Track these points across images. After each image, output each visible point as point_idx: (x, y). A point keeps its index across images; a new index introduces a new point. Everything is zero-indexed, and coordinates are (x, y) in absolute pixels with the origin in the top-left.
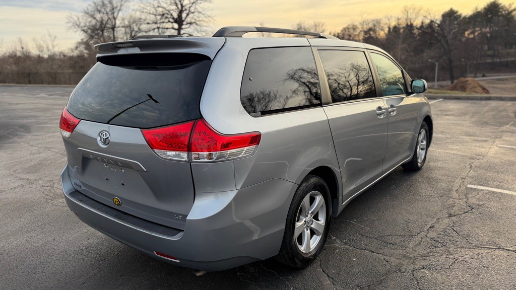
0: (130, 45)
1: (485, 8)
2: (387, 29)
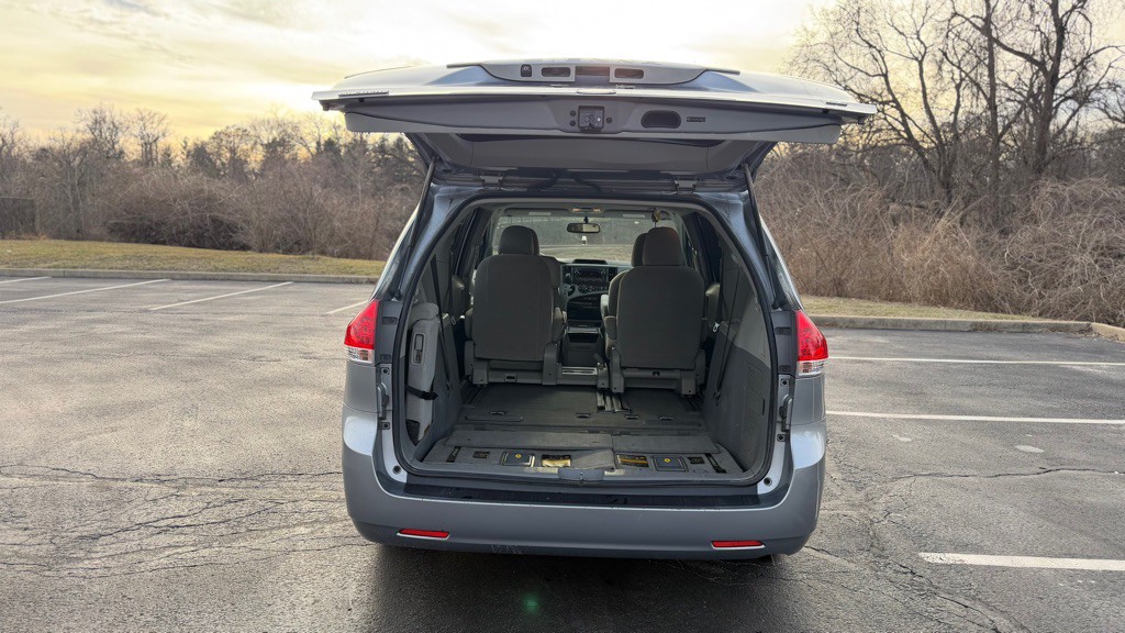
2: (314, 145)
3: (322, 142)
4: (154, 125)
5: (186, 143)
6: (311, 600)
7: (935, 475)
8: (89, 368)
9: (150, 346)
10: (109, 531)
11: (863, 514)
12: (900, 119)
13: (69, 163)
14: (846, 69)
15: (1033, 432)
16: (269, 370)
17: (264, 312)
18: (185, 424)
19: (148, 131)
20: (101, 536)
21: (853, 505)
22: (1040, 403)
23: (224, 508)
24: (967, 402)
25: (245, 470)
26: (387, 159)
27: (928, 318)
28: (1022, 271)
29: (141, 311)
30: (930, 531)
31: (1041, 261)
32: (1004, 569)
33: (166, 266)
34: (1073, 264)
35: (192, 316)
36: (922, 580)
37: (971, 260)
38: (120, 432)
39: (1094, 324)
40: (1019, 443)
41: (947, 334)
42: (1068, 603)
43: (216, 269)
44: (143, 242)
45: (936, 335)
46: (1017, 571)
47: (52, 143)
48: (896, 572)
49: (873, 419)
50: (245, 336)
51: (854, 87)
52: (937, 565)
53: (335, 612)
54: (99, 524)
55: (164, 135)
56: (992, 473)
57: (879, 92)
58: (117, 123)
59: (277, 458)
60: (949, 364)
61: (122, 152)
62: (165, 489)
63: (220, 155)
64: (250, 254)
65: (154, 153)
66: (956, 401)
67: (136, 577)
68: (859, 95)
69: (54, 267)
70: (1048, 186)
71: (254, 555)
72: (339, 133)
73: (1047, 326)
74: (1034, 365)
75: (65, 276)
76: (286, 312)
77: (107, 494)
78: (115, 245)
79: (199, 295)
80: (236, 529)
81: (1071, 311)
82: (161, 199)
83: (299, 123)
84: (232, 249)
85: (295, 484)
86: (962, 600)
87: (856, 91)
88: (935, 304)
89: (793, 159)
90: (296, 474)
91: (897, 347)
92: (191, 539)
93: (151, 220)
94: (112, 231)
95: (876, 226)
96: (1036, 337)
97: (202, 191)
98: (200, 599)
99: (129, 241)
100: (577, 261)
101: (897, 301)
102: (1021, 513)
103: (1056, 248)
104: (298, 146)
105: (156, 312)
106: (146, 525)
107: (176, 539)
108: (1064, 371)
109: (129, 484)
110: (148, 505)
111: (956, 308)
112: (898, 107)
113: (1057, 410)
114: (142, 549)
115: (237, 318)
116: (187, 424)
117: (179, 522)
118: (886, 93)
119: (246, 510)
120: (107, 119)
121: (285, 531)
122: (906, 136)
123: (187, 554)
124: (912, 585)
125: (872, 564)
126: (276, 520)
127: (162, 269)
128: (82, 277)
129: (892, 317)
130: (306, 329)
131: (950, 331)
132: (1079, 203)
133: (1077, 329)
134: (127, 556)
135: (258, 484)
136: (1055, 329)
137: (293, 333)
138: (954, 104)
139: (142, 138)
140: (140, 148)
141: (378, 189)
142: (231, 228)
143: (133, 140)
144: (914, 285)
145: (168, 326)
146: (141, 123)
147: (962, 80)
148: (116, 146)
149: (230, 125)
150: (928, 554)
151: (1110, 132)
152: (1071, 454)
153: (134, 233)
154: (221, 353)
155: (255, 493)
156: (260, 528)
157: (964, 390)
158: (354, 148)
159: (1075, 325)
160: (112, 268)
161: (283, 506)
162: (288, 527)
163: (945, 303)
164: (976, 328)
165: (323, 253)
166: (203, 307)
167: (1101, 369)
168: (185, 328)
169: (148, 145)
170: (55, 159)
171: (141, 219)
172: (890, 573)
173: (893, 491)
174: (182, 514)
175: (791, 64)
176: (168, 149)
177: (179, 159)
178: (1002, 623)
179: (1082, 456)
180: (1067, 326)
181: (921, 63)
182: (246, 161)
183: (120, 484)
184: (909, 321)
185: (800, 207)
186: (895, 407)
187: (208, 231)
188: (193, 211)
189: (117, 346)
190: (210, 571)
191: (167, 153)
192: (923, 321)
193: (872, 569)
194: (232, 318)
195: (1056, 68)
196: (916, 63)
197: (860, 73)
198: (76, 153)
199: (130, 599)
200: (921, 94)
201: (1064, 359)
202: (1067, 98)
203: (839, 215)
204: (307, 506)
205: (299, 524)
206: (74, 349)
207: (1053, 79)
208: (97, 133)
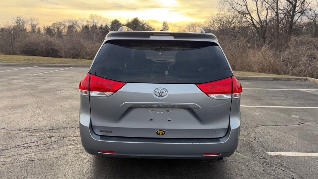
0: (168, 34)
1: (132, 21)
2: (82, 27)
3: (84, 26)
4: (35, 21)
5: (44, 26)
6: (71, 172)
7: (268, 125)
8: (9, 94)
9: (29, 87)
10: (8, 148)
11: (247, 139)
12: (251, 19)
13: (10, 33)
14: (235, 4)
15: (296, 111)
16: (64, 94)
17: (65, 76)
18: (37, 112)
19: (33, 23)
20: (5, 150)
21: (244, 136)
22: (296, 102)
23: (46, 140)
24: (275, 102)
25: (54, 126)
26: (103, 31)
27: (260, 77)
28: (286, 62)
29: (28, 76)
30: (269, 144)
31: (291, 59)
32: (293, 157)
33: (37, 62)
34: (301, 60)
35: (43, 77)
36: (268, 161)
37: (272, 59)
38: (16, 114)
39: (308, 78)
40: (292, 115)
41: (266, 81)
42: (315, 168)
43: (52, 63)
44: (31, 55)
45: (263, 81)
46: (297, 157)
47: (5, 27)
48: (260, 158)
49: (247, 107)
50: (58, 83)
51: (237, 9)
52: (272, 156)
53: (79, 176)
54: (5, 146)
55: (38, 24)
56: (285, 125)
57: (245, 11)
58: (24, 21)
59: (65, 122)
60: (268, 90)
61: (26, 29)
62: (28, 133)
63: (54, 30)
64: (62, 59)
65: (35, 29)
66: (271, 102)
67: (14, 165)
68: (239, 12)
69: (3, 63)
70: (293, 38)
71: (54, 156)
72: (89, 23)
73: (295, 78)
74: (292, 90)
75: (7, 66)
76: (72, 76)
77: (9, 135)
78: (22, 56)
79: (46, 71)
80: (49, 147)
81: (301, 74)
82: (36, 43)
83: (77, 20)
84: (57, 57)
85: (70, 131)
86: (281, 168)
87: (238, 10)
88: (261, 72)
89: (220, 30)
90: (70, 128)
91: (252, 85)
92: (34, 151)
93: (33, 49)
94: (22, 52)
95: (245, 50)
96: (292, 82)
97: (48, 40)
98: (35, 172)
99: (26, 55)
100: (158, 60)
101: (250, 71)
102: (296, 138)
103: (296, 56)
104: (77, 27)
105: (33, 76)
106: (20, 146)
107: (29, 151)
108: (301, 92)
109: (17, 132)
110: (22, 139)
111: (268, 73)
112: (250, 15)
113: (301, 104)
114: (18, 154)
115: (57, 78)
116: (38, 111)
117: (31, 145)
118: (247, 11)
119: (53, 140)
120: (21, 20)
121: (65, 147)
122: (252, 23)
123: (32, 156)
124: (265, 163)
125: (252, 156)
126: (62, 143)
127: (36, 63)
128: (12, 66)
129: (250, 76)
130: (77, 81)
131: (267, 80)
132: (302, 43)
133: (303, 79)
134: (12, 157)
135: (58, 131)
136: (297, 79)
137: (73, 82)
138: (266, 14)
139: (32, 25)
140: (31, 28)
141: (100, 40)
142: (57, 51)
143: (29, 26)
144: (256, 67)
145: (35, 80)
146: (31, 21)
147: (268, 7)
148: (24, 28)
149: (57, 21)
150: (269, 152)
151: (309, 23)
152: (308, 118)
153: (28, 53)
154: (51, 89)
155: (56, 134)
156: (57, 146)
157: (273, 98)
158: (93, 28)
159: (303, 78)
160: (20, 63)
161: (65, 139)
162: (66, 146)
163: (264, 72)
164: (274, 79)
165: (84, 58)
166: (47, 75)
167: (312, 91)
168: (40, 81)
169: (33, 27)
170: (6, 31)
171: (30, 49)
172: (257, 159)
173: (256, 131)
174: (33, 142)
175: (220, 3)
176: (39, 28)
177: (42, 31)
178: (295, 176)
179: (311, 119)
180: (301, 79)
181: (257, 2)
182: (62, 32)
183: (14, 132)
184: (255, 77)
185: (223, 44)
186: (253, 104)
187: (50, 52)
188: (45, 46)
189: (19, 87)
190: (39, 162)
191: (39, 29)
192: (259, 77)
193: (252, 157)
194: (55, 78)
195: (296, 4)
196: (255, 2)
197: (239, 5)
198: (12, 30)
199: (11, 173)
200: (257, 11)
201: (301, 88)
202: (298, 12)
203: (234, 46)
204: (73, 138)
205: (70, 145)
206: (5, 88)
207: (295, 7)
208: (18, 24)
